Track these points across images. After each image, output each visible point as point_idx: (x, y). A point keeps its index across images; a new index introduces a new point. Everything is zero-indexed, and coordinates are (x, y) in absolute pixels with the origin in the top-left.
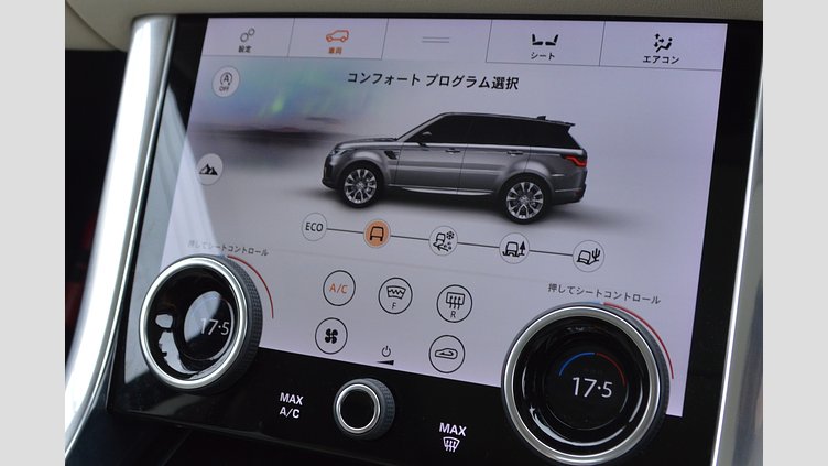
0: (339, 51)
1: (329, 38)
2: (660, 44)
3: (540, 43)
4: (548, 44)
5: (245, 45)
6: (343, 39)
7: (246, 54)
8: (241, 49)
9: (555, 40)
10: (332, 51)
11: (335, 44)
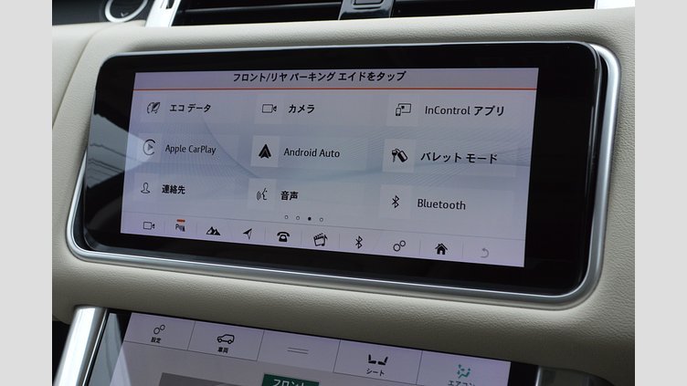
0: (226, 350)
1: (219, 339)
2: (461, 372)
3: (374, 362)
4: (380, 363)
5: (157, 336)
6: (230, 342)
7: (157, 344)
8: (153, 340)
9: (386, 361)
10: (220, 350)
11: (224, 345)
